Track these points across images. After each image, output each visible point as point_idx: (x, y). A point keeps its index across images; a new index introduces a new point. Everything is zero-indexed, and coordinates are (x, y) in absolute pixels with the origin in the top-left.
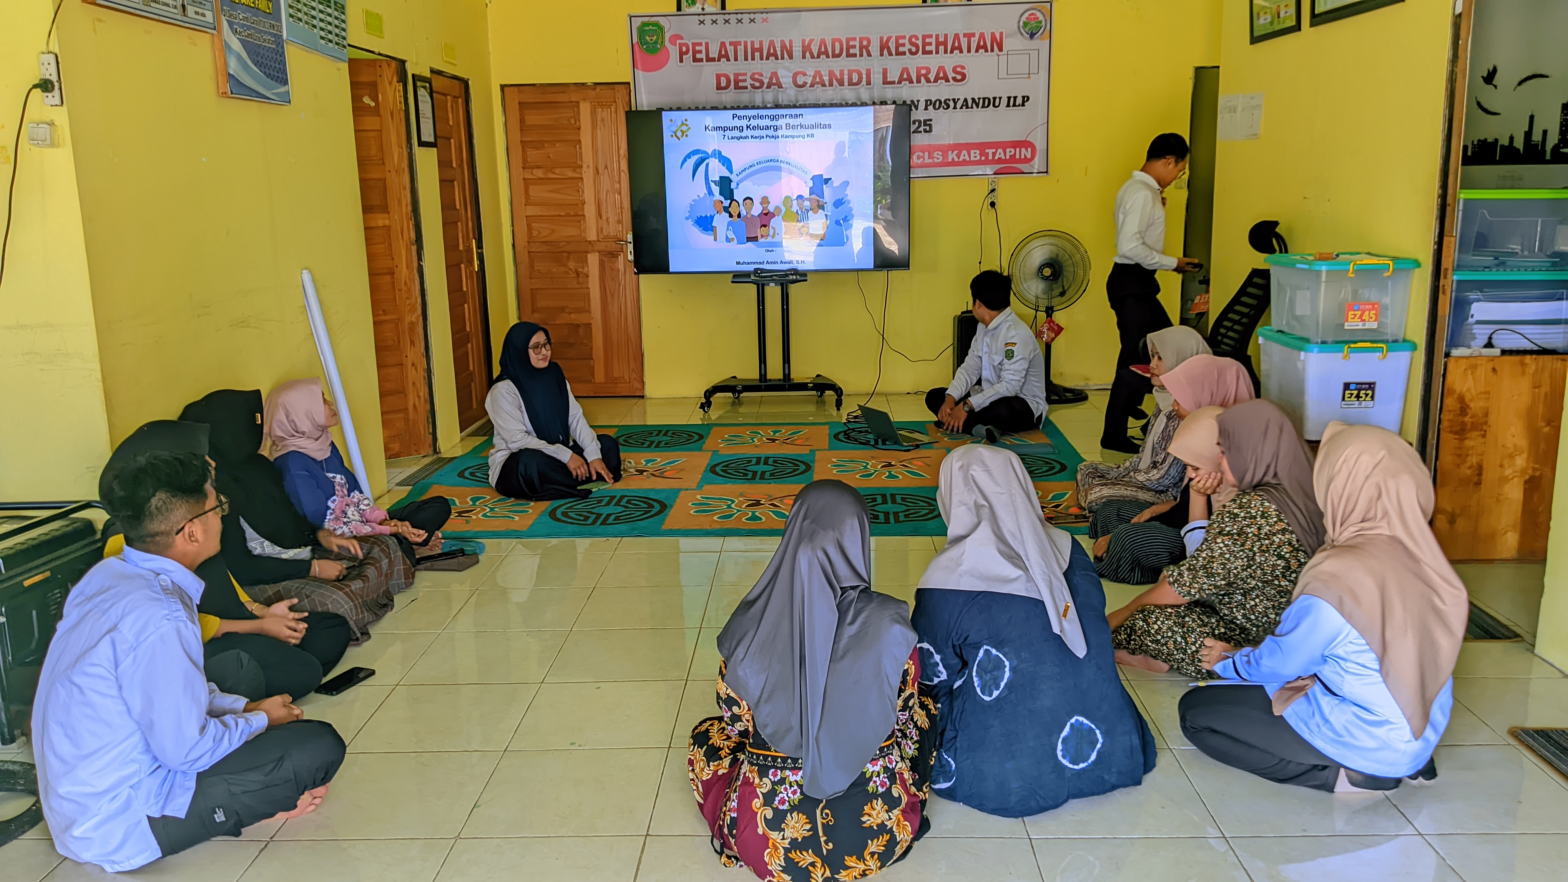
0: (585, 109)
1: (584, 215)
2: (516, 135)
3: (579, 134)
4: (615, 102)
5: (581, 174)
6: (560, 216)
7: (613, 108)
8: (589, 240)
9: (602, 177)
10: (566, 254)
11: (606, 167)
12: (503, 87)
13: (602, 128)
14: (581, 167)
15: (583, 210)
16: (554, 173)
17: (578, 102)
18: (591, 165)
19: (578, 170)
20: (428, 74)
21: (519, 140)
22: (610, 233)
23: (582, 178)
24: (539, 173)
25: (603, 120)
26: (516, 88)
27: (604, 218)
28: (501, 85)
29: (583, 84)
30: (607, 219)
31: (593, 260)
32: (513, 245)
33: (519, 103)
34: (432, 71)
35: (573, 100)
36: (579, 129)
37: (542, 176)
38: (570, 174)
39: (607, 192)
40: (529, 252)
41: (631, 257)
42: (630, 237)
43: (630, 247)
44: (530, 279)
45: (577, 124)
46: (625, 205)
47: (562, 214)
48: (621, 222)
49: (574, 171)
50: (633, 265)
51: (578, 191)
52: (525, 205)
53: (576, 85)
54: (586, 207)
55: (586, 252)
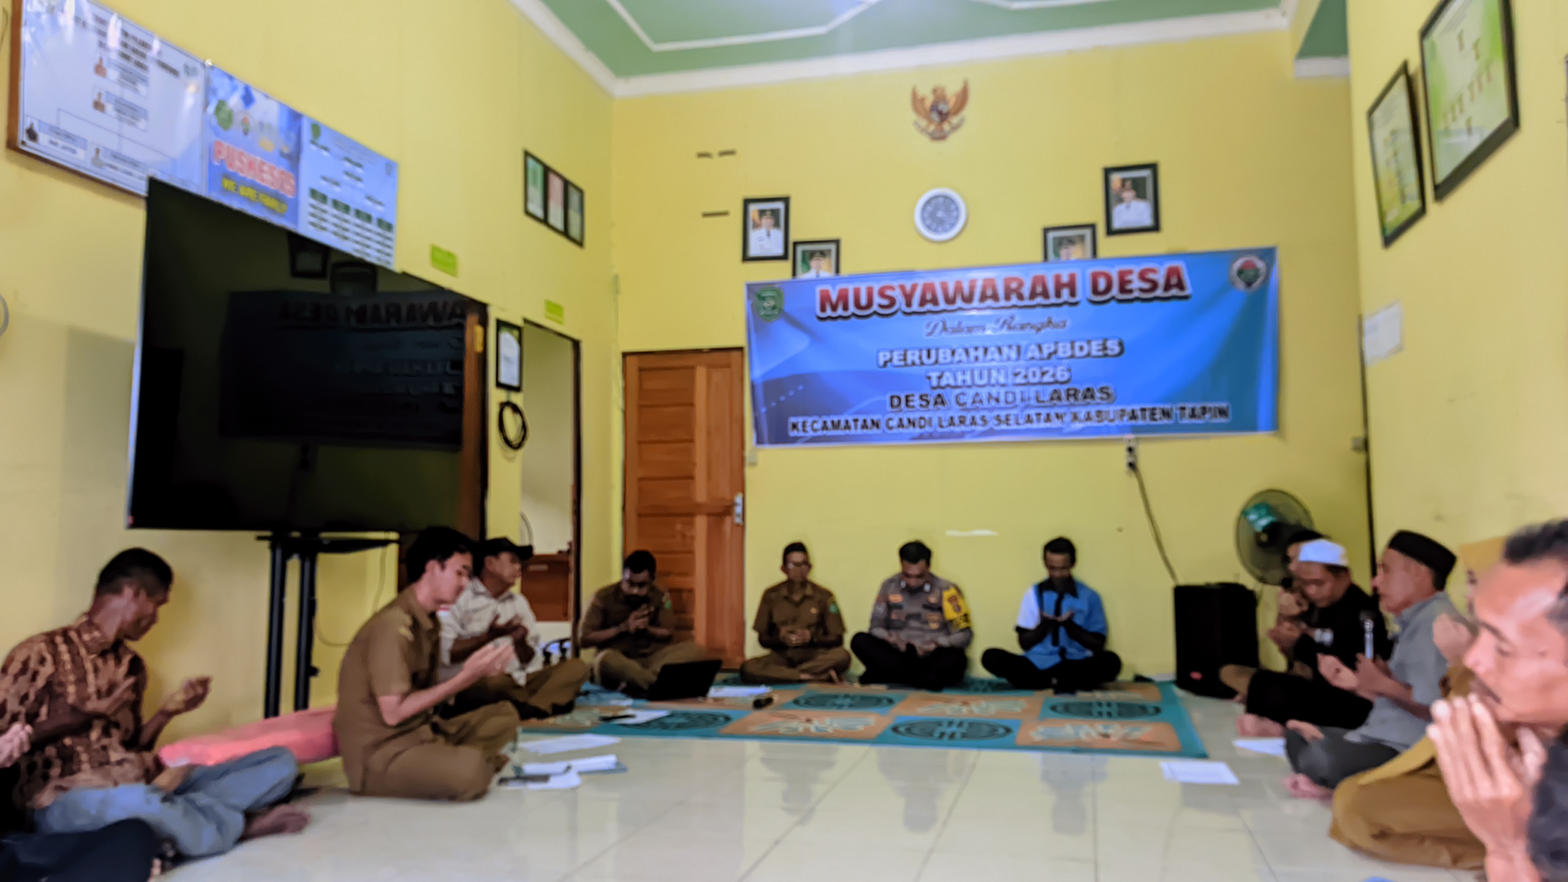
0: (701, 373)
1: (693, 478)
2: (634, 401)
3: (693, 398)
4: (729, 366)
5: (693, 435)
6: (670, 478)
7: (727, 373)
8: (697, 501)
9: (713, 439)
10: (673, 517)
11: (718, 429)
12: (625, 355)
13: (716, 393)
14: (694, 429)
15: (693, 472)
16: (667, 436)
17: (694, 367)
18: (704, 427)
19: (691, 433)
20: (519, 322)
21: (637, 403)
22: (718, 495)
23: (693, 441)
24: (653, 436)
25: (717, 384)
26: (636, 357)
27: (714, 479)
28: (623, 353)
29: (699, 350)
30: (717, 480)
31: (701, 523)
32: (623, 507)
33: (639, 370)
34: (526, 321)
35: (689, 365)
36: (694, 392)
37: (655, 439)
38: (684, 437)
39: (718, 454)
40: (639, 515)
41: (738, 520)
42: (738, 499)
43: (738, 510)
44: (637, 542)
45: (692, 388)
46: (735, 467)
47: (672, 476)
48: (731, 484)
49: (687, 433)
50: (740, 529)
51: (689, 454)
52: (638, 467)
53: (693, 351)
54: (696, 468)
55: (693, 514)
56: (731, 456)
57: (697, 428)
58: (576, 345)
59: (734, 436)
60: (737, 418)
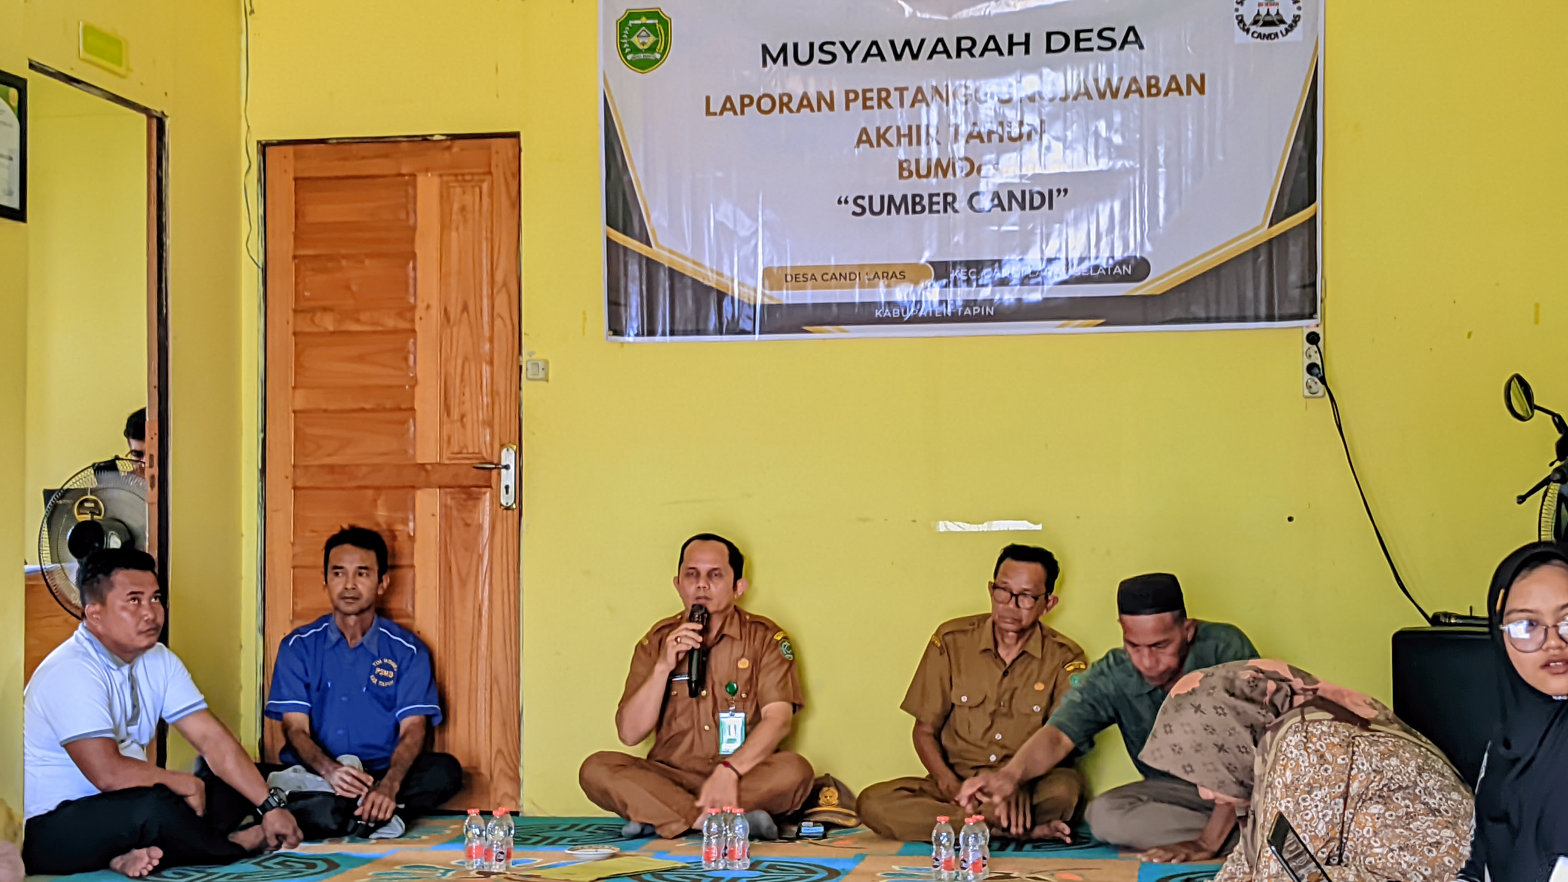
0: (428, 189)
1: (413, 409)
2: (284, 245)
3: (412, 241)
4: (490, 173)
5: (413, 321)
6: (363, 410)
7: (485, 186)
8: (420, 461)
9: (455, 330)
10: (370, 493)
11: (465, 308)
12: (264, 147)
13: (461, 229)
14: (413, 308)
15: (413, 397)
16: (358, 321)
17: (413, 175)
18: (435, 304)
19: (408, 315)
21: (291, 254)
22: (466, 446)
23: (414, 331)
24: (328, 323)
25: (463, 209)
26: (290, 149)
27: (456, 415)
28: (259, 142)
29: (425, 138)
30: (463, 417)
31: (429, 505)
32: (263, 471)
33: (296, 179)
35: (404, 171)
36: (414, 229)
37: (331, 329)
38: (391, 322)
39: (466, 359)
40: (295, 488)
41: (507, 499)
42: (508, 457)
43: (508, 478)
44: (293, 544)
45: (411, 222)
46: (501, 386)
47: (367, 406)
48: (490, 424)
49: (400, 315)
50: (513, 515)
51: (406, 359)
52: (294, 388)
53: (410, 139)
54: (418, 390)
55: (413, 487)
56: (491, 363)
57: (421, 306)
58: (158, 125)
59: (498, 323)
60: (505, 284)
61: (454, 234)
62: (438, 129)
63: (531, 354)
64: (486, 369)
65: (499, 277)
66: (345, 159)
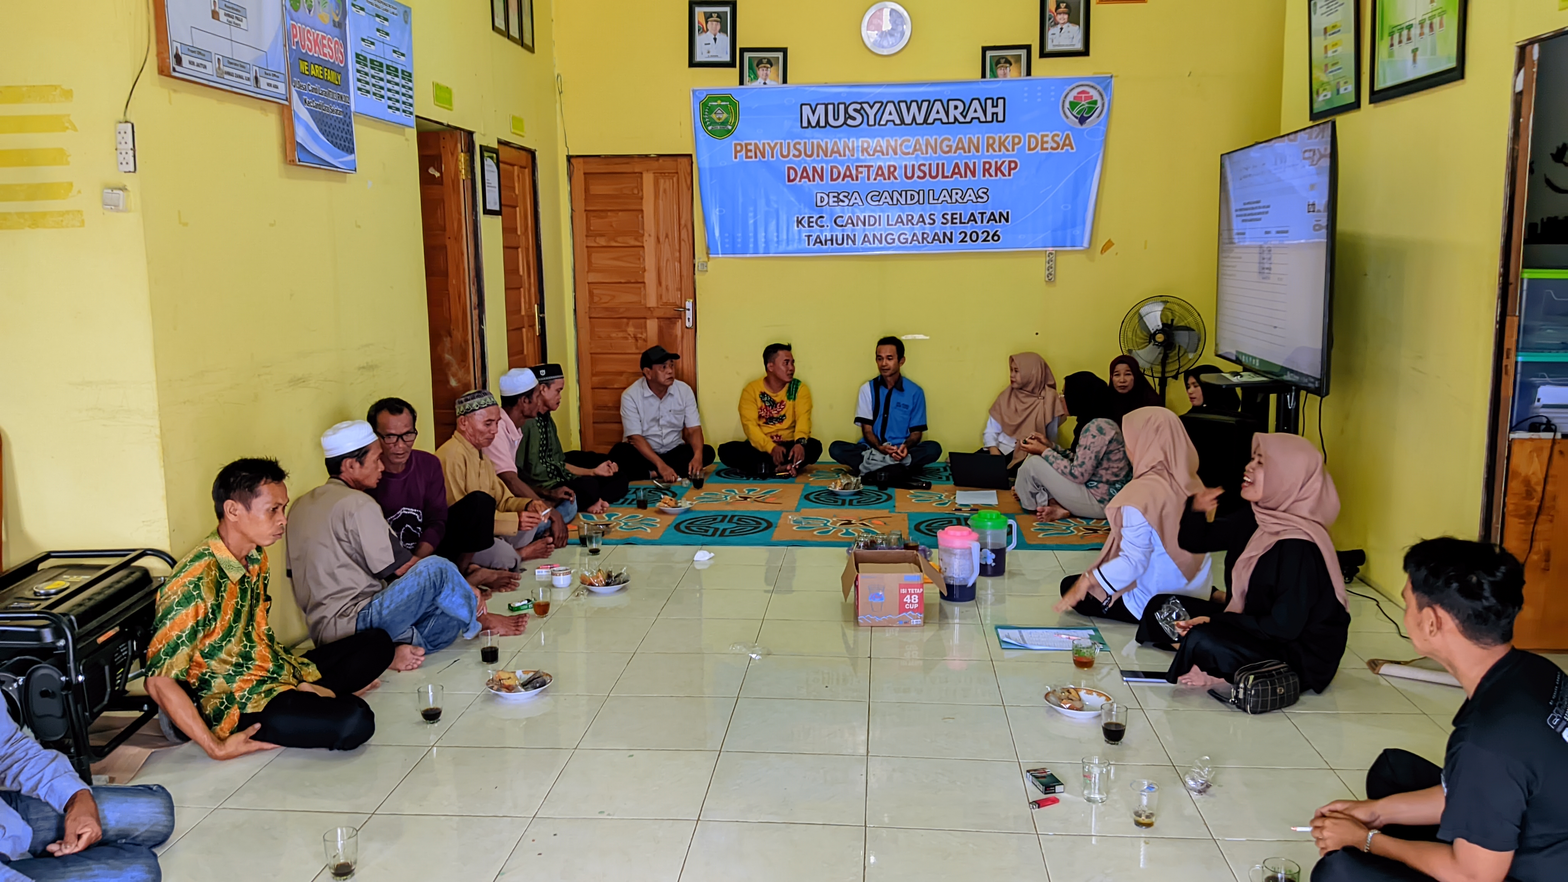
0: (648, 179)
1: (644, 283)
2: (581, 205)
3: (641, 204)
4: (677, 173)
6: (620, 283)
7: (675, 179)
8: (648, 306)
10: (625, 320)
11: (667, 236)
12: (569, 158)
13: (664, 199)
14: (643, 235)
15: (643, 277)
16: (616, 241)
17: (641, 173)
18: (653, 234)
19: (640, 239)
20: (495, 145)
21: (584, 209)
22: (669, 300)
23: (643, 247)
24: (602, 242)
25: (665, 191)
26: (581, 160)
27: (664, 284)
28: (567, 156)
29: (647, 156)
31: (652, 326)
32: (575, 310)
33: (585, 174)
34: (500, 142)
35: (636, 170)
36: (642, 198)
38: (633, 242)
39: (667, 260)
40: (590, 318)
41: (689, 324)
44: (590, 343)
45: (640, 194)
46: (685, 273)
47: (623, 281)
48: (680, 290)
49: (636, 239)
50: (691, 332)
51: (639, 259)
52: (588, 272)
53: (640, 156)
54: (646, 274)
55: (645, 318)
56: (680, 262)
57: (646, 235)
58: (532, 156)
59: (683, 243)
60: (686, 226)
61: (661, 202)
62: (653, 151)
63: (699, 258)
64: (677, 264)
65: (683, 222)
66: (608, 164)
